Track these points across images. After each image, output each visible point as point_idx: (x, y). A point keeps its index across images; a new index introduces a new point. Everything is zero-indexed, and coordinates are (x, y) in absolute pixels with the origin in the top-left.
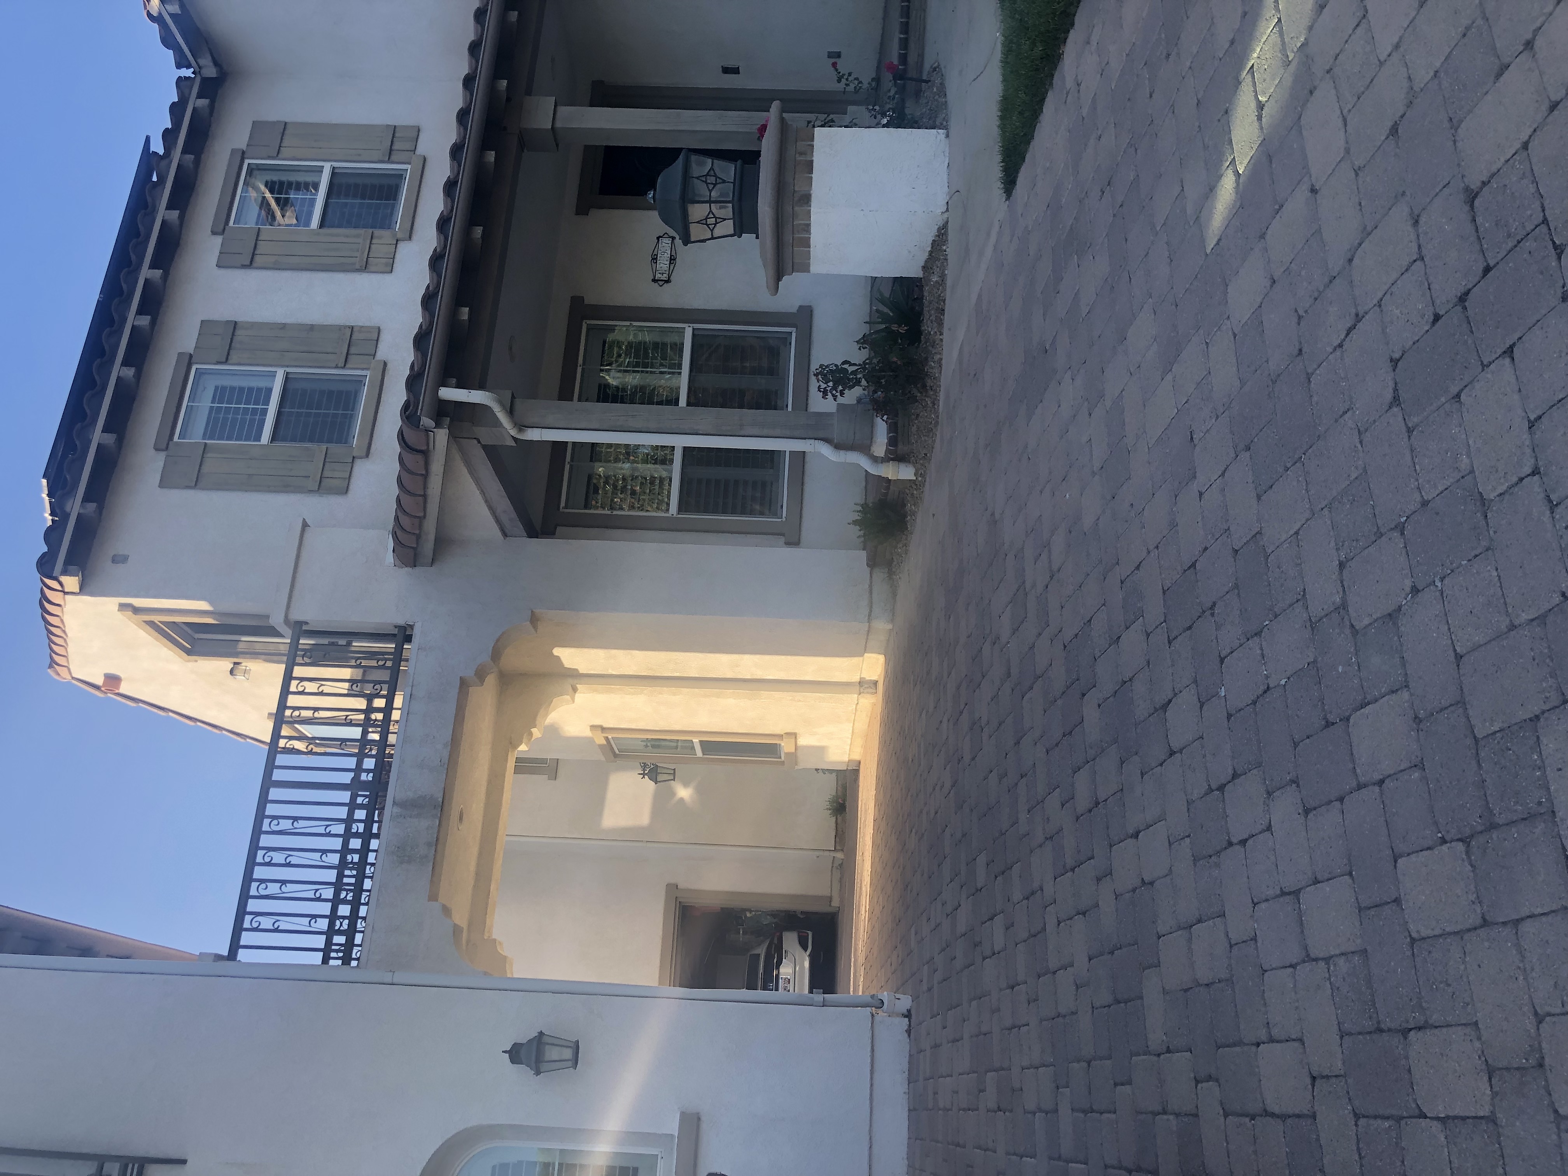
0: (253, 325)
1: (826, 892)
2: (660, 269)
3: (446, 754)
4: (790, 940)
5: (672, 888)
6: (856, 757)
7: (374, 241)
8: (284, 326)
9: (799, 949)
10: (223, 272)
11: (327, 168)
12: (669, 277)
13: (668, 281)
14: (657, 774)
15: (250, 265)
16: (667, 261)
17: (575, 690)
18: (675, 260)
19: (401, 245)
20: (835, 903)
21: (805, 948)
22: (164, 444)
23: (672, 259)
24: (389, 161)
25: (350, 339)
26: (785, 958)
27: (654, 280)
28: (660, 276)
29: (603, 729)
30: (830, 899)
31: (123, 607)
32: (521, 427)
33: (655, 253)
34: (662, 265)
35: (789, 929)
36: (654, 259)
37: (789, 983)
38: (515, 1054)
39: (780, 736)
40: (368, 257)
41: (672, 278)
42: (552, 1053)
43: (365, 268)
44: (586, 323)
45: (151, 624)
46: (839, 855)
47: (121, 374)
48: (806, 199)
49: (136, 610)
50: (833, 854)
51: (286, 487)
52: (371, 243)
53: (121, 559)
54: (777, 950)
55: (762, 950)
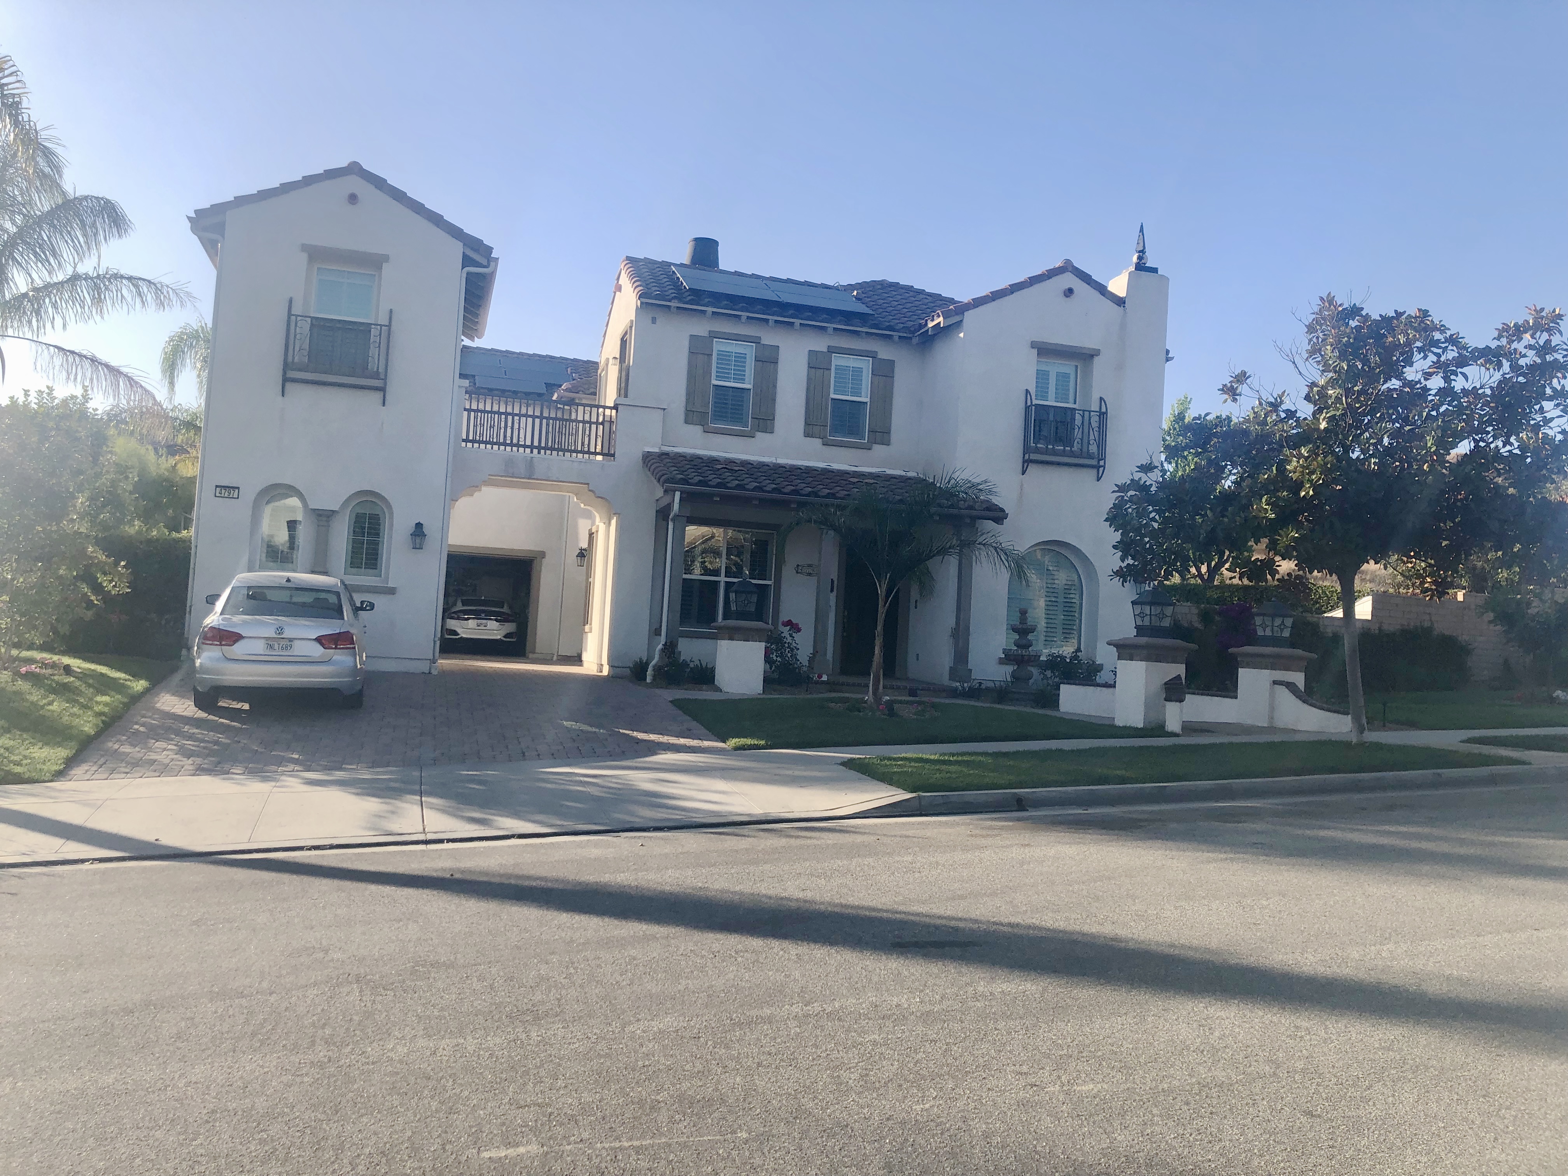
0: (776, 371)
1: (537, 650)
2: (804, 568)
3: (554, 477)
4: (510, 627)
5: (543, 555)
6: (585, 664)
7: (824, 427)
8: (775, 386)
9: (504, 633)
10: (807, 353)
11: (867, 400)
12: (799, 573)
13: (797, 573)
14: (581, 557)
15: (810, 367)
16: (808, 572)
17: (604, 523)
18: (809, 576)
19: (820, 440)
20: (531, 656)
21: (505, 637)
22: (713, 335)
23: (810, 574)
24: (869, 431)
25: (768, 420)
26: (498, 624)
27: (798, 566)
28: (800, 568)
29: (597, 531)
31: (632, 321)
32: (673, 520)
33: (813, 566)
34: (806, 569)
35: (518, 627)
36: (810, 566)
38: (419, 526)
39: (591, 624)
40: (813, 425)
42: (418, 541)
43: (807, 424)
44: (775, 532)
45: (626, 333)
46: (555, 658)
47: (742, 317)
48: (731, 638)
49: (631, 327)
50: (556, 654)
51: (688, 394)
52: (820, 425)
53: (654, 320)
54: (503, 619)
55: (506, 609)
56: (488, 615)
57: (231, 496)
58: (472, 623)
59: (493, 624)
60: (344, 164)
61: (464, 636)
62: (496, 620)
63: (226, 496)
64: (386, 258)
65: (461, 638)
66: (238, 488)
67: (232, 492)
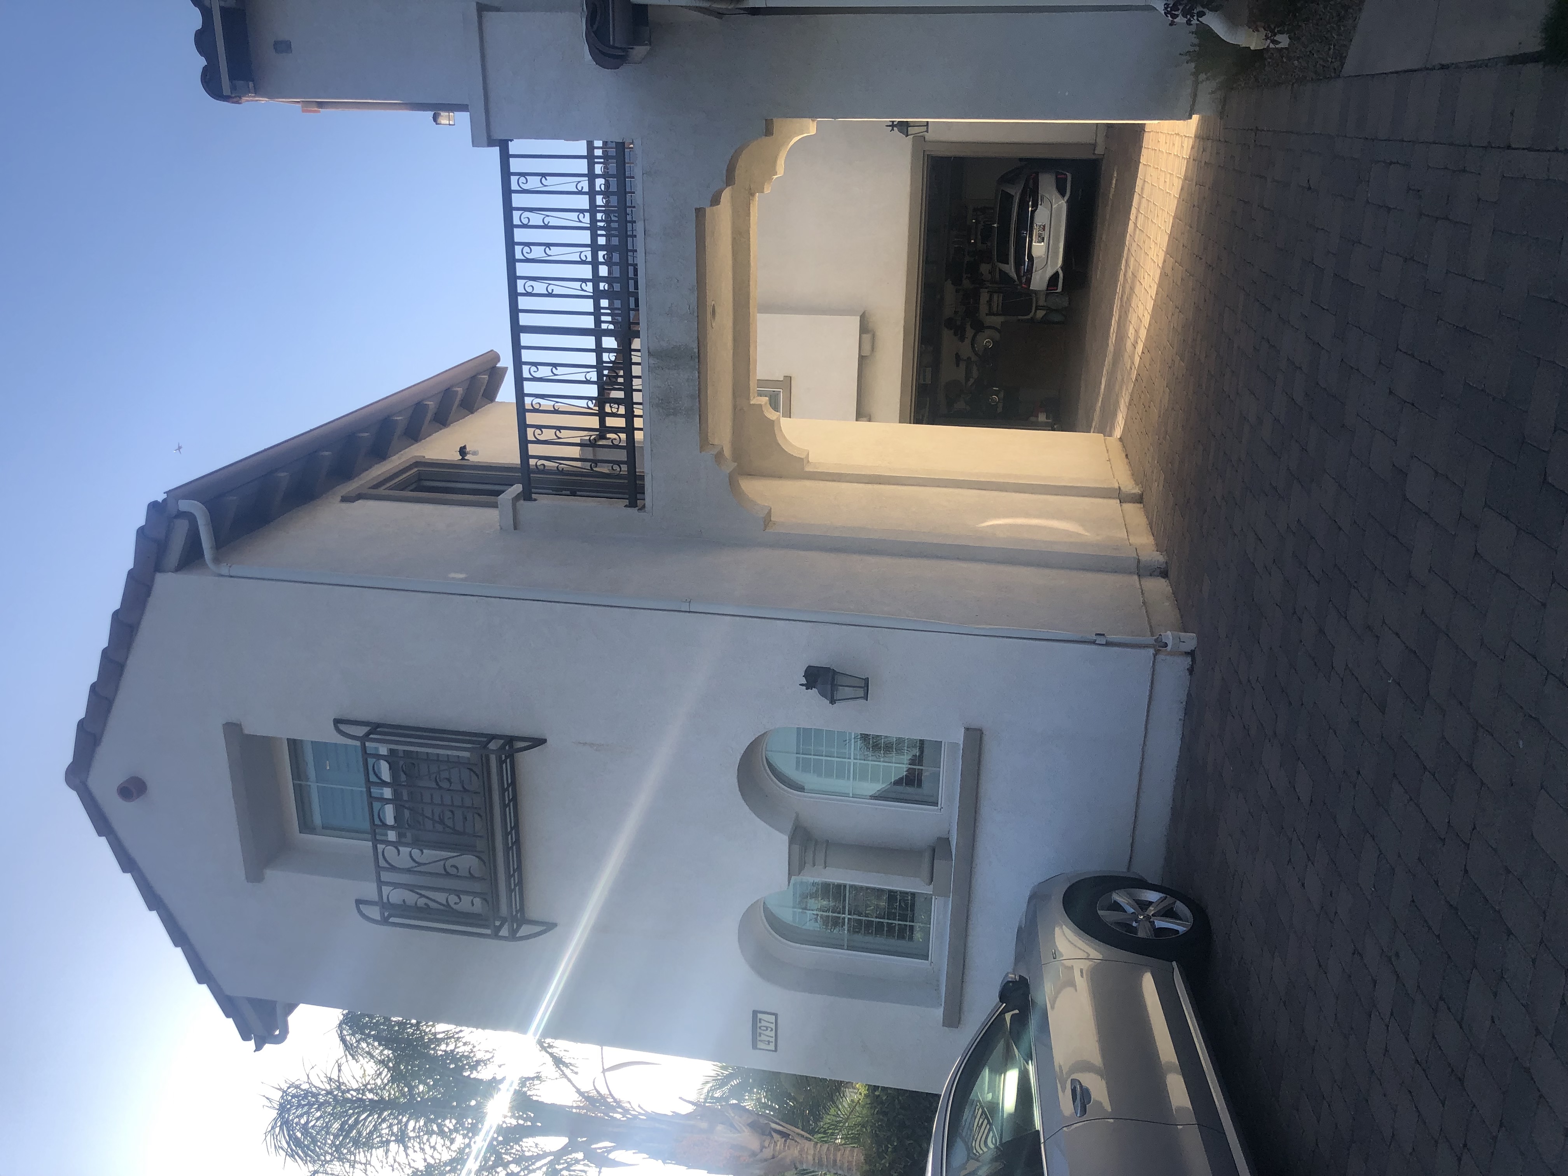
1: (1090, 141)
3: (693, 299)
4: (1047, 184)
5: (919, 141)
9: (1056, 197)
21: (1063, 194)
26: (1041, 205)
30: (1094, 146)
35: (1047, 172)
37: (1044, 230)
42: (845, 693)
53: (283, 47)
54: (1032, 195)
55: (1016, 192)
56: (1025, 223)
57: (773, 1026)
58: (1038, 249)
59: (1041, 216)
60: (73, 796)
61: (1060, 262)
62: (1035, 206)
63: (773, 1034)
64: (233, 729)
65: (1062, 268)
66: (755, 1013)
67: (763, 1023)
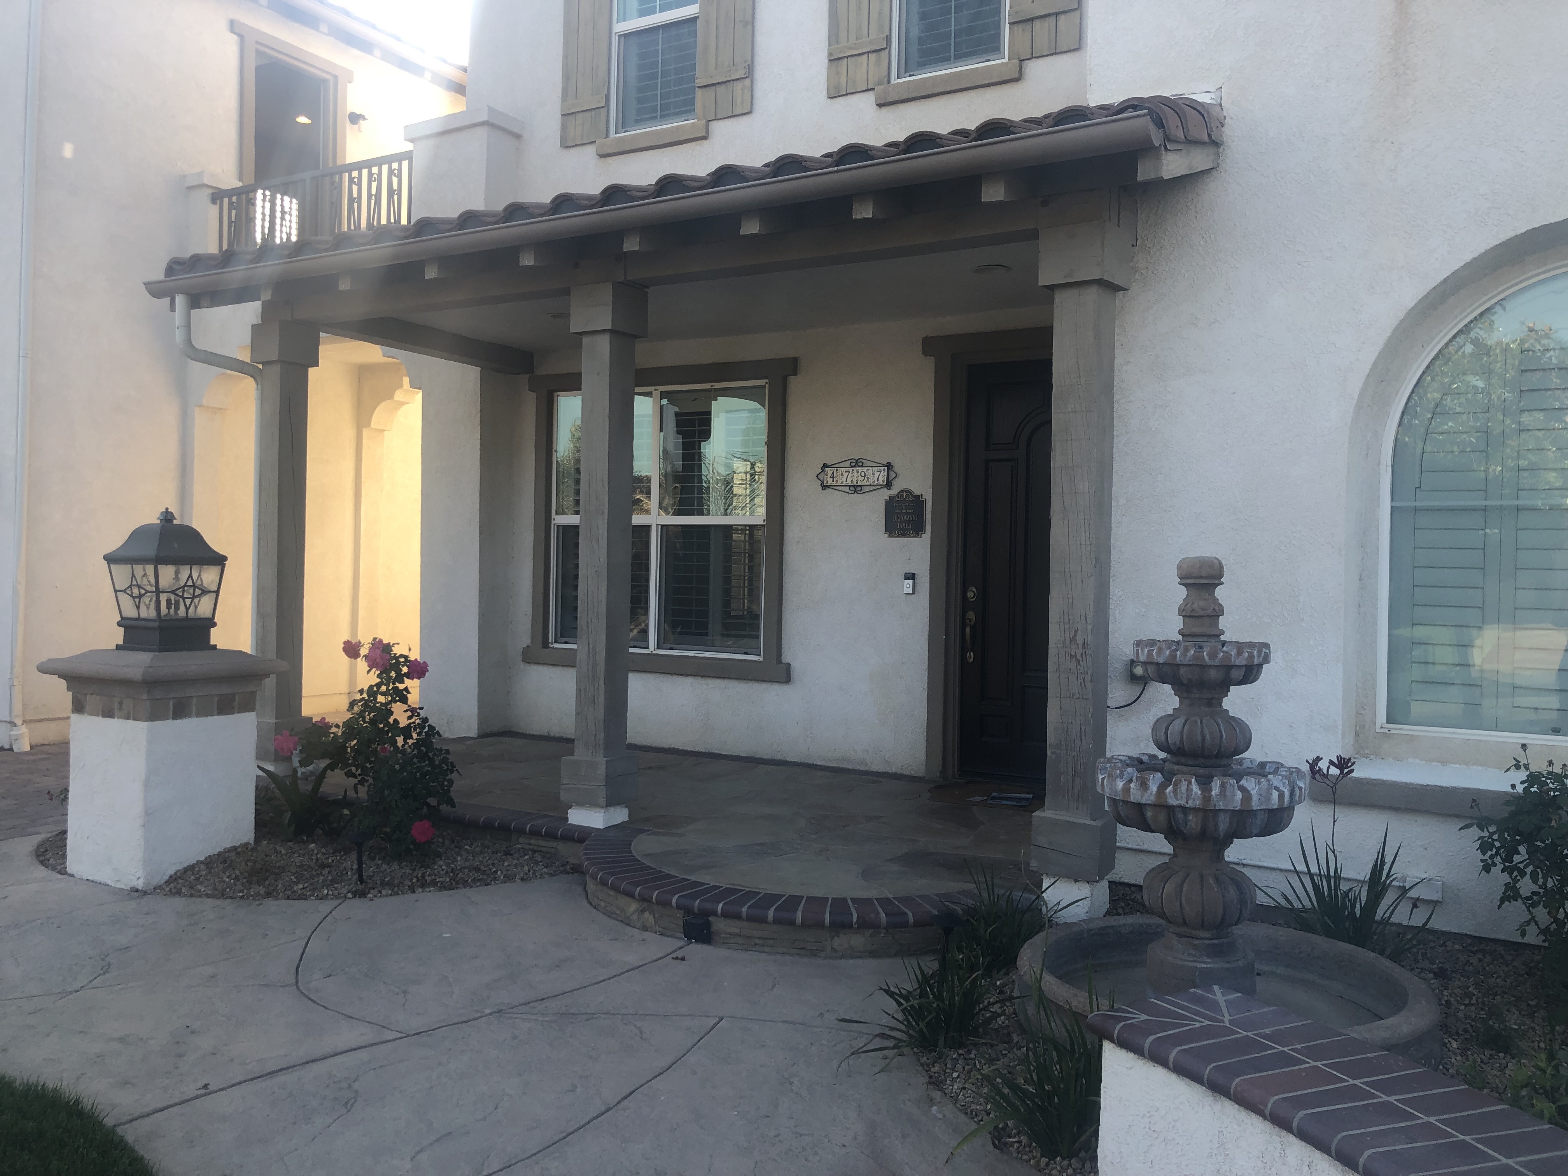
2: (840, 473)
7: (872, 56)
12: (828, 486)
13: (824, 487)
16: (852, 481)
18: (856, 491)
19: (871, 96)
23: (856, 489)
24: (1016, 23)
25: (733, 80)
27: (825, 466)
28: (830, 474)
33: (866, 463)
34: (845, 475)
36: (857, 463)
40: (847, 57)
41: (828, 490)
43: (835, 59)
44: (766, 383)
52: (868, 53)
